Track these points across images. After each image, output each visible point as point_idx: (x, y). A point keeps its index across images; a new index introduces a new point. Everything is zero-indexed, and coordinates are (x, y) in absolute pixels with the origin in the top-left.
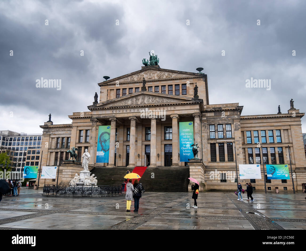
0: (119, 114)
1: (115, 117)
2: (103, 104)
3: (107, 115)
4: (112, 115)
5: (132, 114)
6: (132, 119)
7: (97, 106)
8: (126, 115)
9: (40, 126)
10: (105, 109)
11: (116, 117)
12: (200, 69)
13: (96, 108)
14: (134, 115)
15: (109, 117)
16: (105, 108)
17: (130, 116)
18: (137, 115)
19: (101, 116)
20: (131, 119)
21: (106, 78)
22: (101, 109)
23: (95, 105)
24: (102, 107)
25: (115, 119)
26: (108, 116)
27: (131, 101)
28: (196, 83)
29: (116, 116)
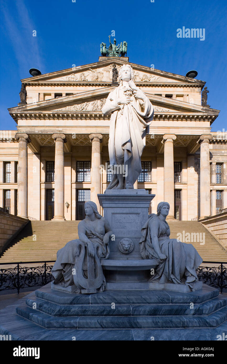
0: (71, 129)
1: (62, 133)
2: (39, 106)
3: (47, 129)
4: (57, 129)
5: (94, 129)
6: (95, 139)
7: (28, 108)
8: (83, 131)
10: (44, 117)
11: (65, 133)
13: (26, 112)
14: (98, 131)
15: (52, 133)
16: (45, 115)
17: (91, 133)
18: (104, 131)
19: (37, 131)
20: (93, 139)
22: (35, 116)
23: (24, 106)
24: (37, 112)
25: (64, 137)
26: (49, 131)
27: (93, 106)
28: (188, 95)
29: (64, 131)
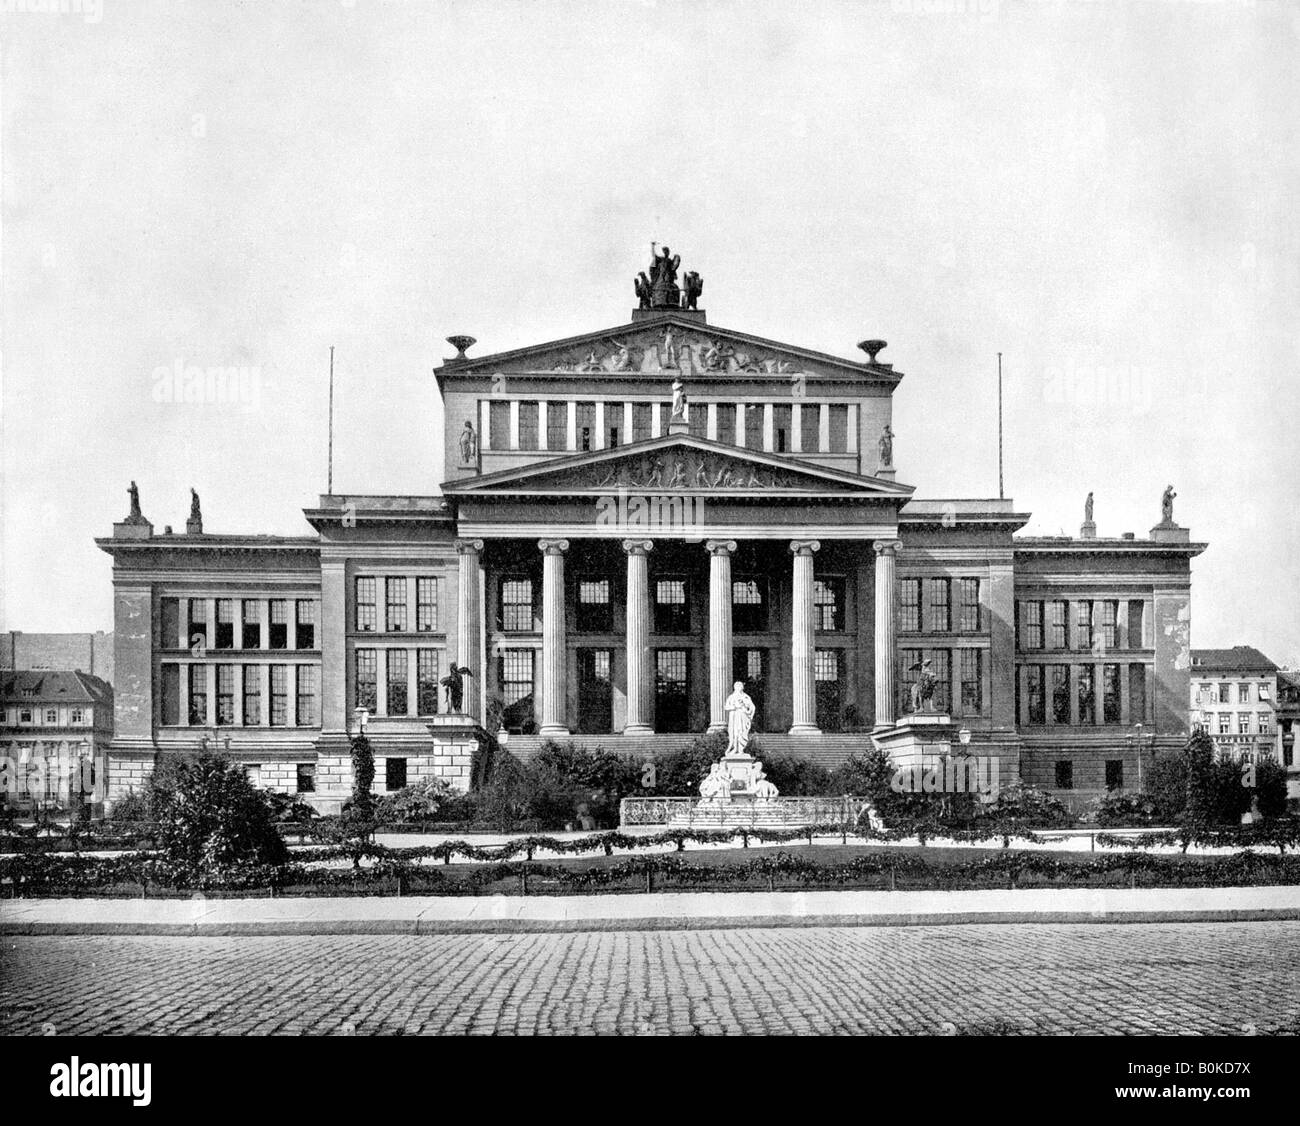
6: (634, 550)
9: (98, 541)
10: (521, 501)
11: (566, 535)
12: (872, 347)
17: (628, 536)
20: (631, 549)
21: (461, 343)
22: (501, 497)
25: (565, 545)
28: (859, 405)
